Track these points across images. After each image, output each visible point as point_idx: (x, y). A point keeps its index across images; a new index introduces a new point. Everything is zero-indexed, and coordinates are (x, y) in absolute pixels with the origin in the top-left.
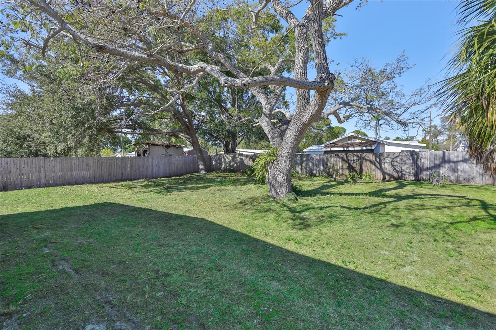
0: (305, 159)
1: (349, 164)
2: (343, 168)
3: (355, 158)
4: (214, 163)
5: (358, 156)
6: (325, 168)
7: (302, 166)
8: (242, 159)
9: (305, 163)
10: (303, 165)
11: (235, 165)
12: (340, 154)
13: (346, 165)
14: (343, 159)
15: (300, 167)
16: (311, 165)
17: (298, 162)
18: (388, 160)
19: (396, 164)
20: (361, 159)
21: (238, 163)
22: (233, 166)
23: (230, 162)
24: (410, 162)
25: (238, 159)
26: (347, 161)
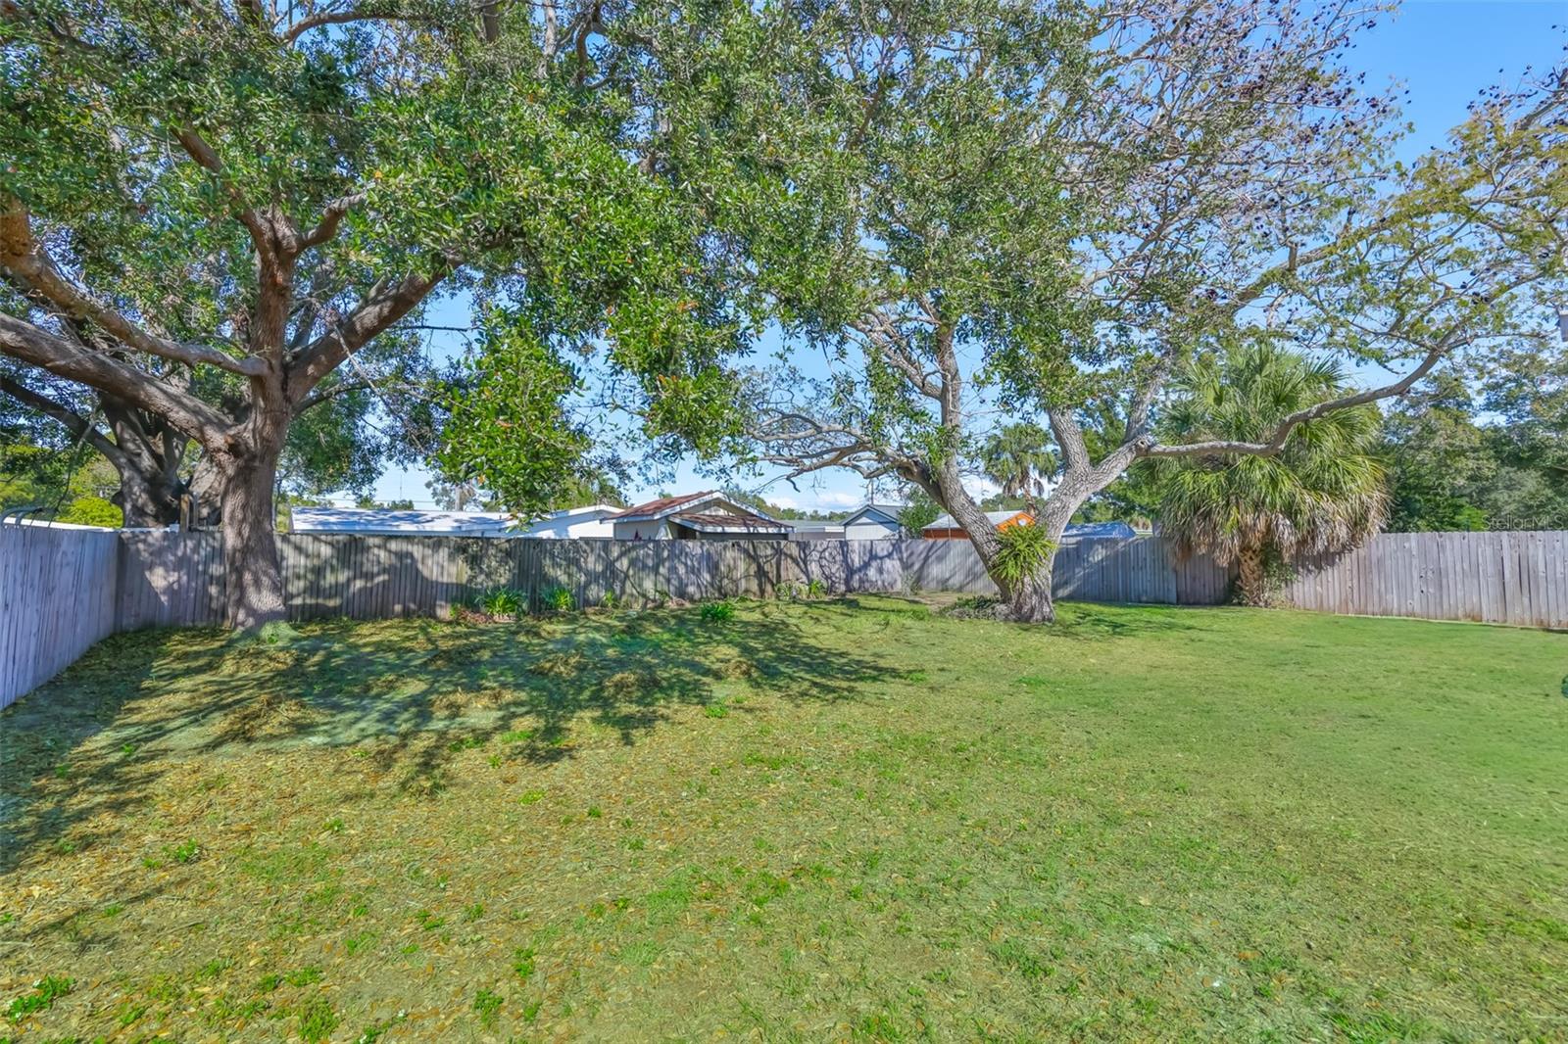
0: (666, 554)
1: (759, 566)
2: (747, 576)
3: (769, 552)
4: (159, 579)
5: (773, 547)
6: (713, 577)
7: (657, 573)
8: (410, 555)
9: (667, 564)
10: (662, 570)
11: (359, 584)
12: (742, 543)
13: (753, 568)
14: (746, 551)
15: (652, 577)
16: (682, 570)
17: (650, 563)
18: (815, 555)
19: (824, 562)
20: (778, 552)
21: (379, 574)
22: (337, 590)
23: (318, 571)
24: (839, 558)
25: (382, 554)
26: (753, 557)
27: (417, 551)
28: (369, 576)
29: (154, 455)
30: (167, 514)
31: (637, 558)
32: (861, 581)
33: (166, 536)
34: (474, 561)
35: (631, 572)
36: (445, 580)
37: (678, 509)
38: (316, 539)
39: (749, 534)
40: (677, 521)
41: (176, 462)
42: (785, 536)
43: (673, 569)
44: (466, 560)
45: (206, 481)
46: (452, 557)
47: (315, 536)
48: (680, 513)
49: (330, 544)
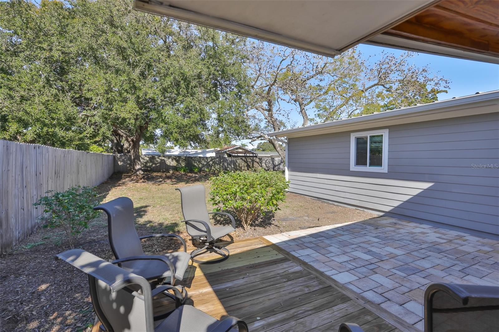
1: (248, 164)
14: (244, 160)
18: (264, 162)
19: (267, 163)
20: (253, 161)
21: (158, 164)
22: (150, 167)
23: (146, 163)
24: (271, 162)
25: (158, 159)
26: (246, 162)
27: (165, 159)
28: (156, 164)
29: (117, 140)
30: (120, 152)
31: (214, 161)
32: (278, 168)
33: (120, 156)
34: (177, 161)
35: (213, 164)
36: (171, 165)
37: (228, 150)
38: (146, 156)
39: (245, 156)
40: (228, 153)
41: (121, 142)
42: (256, 157)
43: (223, 164)
44: (176, 161)
45: (126, 145)
46: (172, 160)
47: (145, 155)
48: (229, 151)
49: (148, 157)
